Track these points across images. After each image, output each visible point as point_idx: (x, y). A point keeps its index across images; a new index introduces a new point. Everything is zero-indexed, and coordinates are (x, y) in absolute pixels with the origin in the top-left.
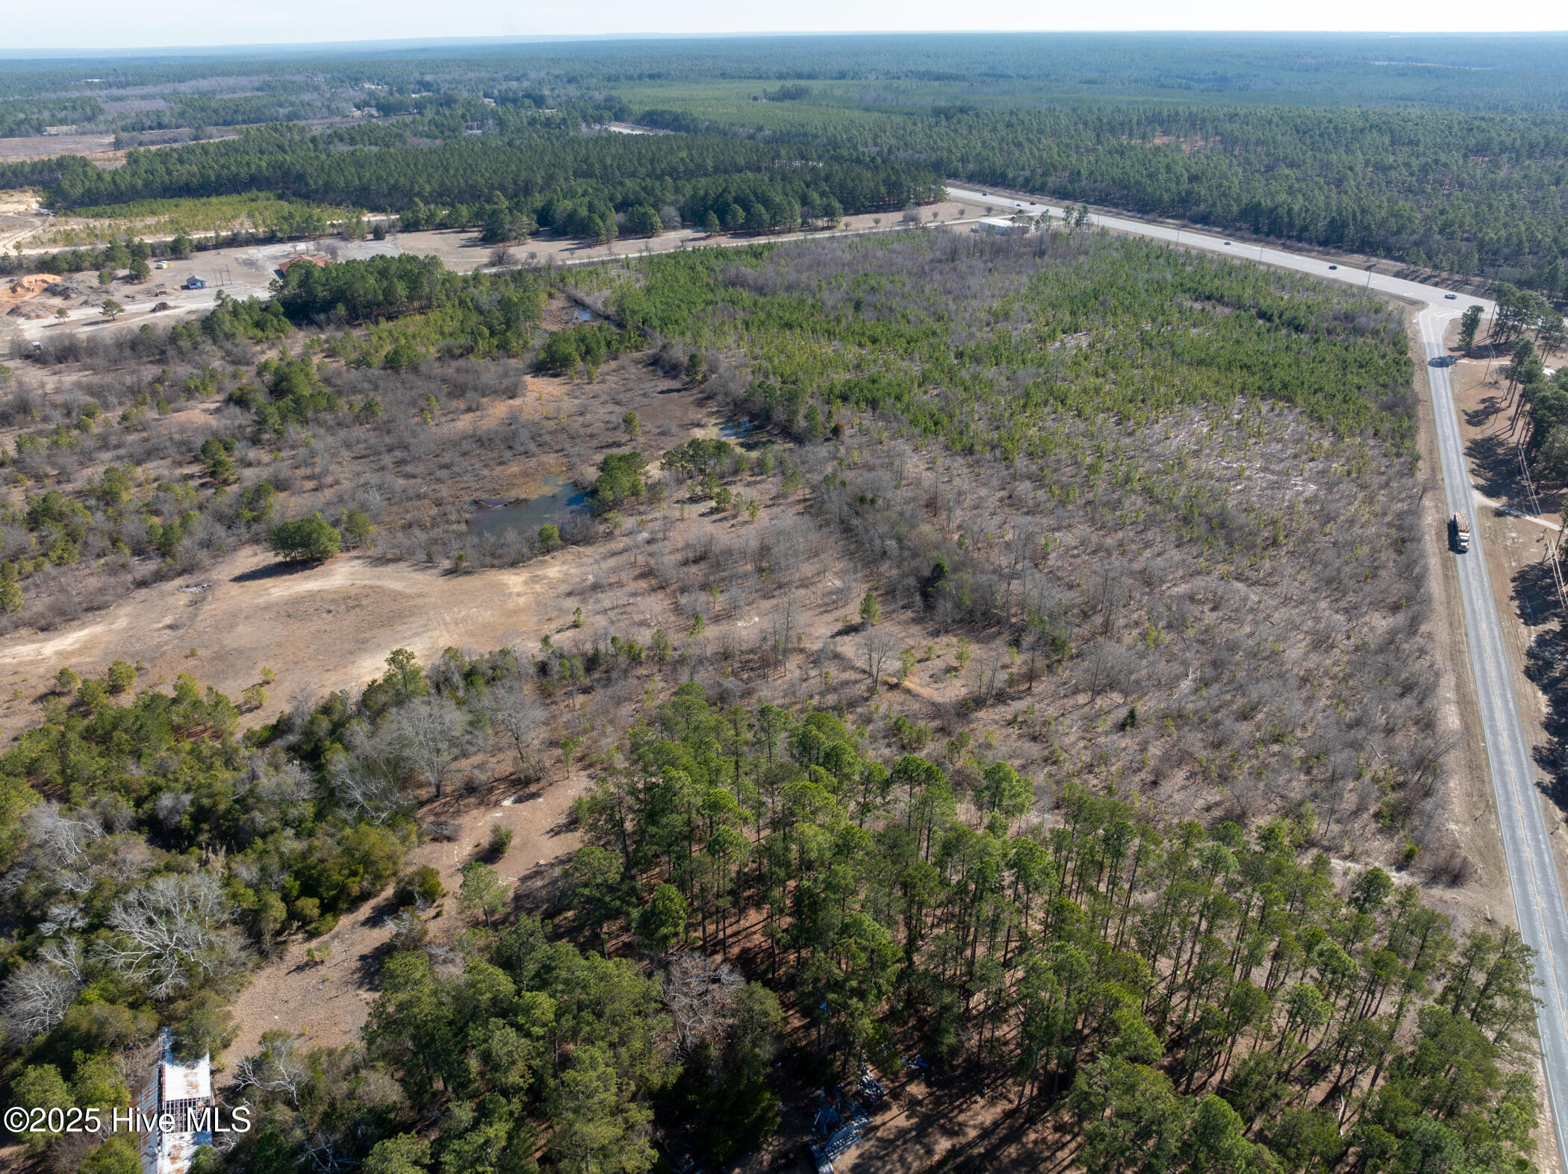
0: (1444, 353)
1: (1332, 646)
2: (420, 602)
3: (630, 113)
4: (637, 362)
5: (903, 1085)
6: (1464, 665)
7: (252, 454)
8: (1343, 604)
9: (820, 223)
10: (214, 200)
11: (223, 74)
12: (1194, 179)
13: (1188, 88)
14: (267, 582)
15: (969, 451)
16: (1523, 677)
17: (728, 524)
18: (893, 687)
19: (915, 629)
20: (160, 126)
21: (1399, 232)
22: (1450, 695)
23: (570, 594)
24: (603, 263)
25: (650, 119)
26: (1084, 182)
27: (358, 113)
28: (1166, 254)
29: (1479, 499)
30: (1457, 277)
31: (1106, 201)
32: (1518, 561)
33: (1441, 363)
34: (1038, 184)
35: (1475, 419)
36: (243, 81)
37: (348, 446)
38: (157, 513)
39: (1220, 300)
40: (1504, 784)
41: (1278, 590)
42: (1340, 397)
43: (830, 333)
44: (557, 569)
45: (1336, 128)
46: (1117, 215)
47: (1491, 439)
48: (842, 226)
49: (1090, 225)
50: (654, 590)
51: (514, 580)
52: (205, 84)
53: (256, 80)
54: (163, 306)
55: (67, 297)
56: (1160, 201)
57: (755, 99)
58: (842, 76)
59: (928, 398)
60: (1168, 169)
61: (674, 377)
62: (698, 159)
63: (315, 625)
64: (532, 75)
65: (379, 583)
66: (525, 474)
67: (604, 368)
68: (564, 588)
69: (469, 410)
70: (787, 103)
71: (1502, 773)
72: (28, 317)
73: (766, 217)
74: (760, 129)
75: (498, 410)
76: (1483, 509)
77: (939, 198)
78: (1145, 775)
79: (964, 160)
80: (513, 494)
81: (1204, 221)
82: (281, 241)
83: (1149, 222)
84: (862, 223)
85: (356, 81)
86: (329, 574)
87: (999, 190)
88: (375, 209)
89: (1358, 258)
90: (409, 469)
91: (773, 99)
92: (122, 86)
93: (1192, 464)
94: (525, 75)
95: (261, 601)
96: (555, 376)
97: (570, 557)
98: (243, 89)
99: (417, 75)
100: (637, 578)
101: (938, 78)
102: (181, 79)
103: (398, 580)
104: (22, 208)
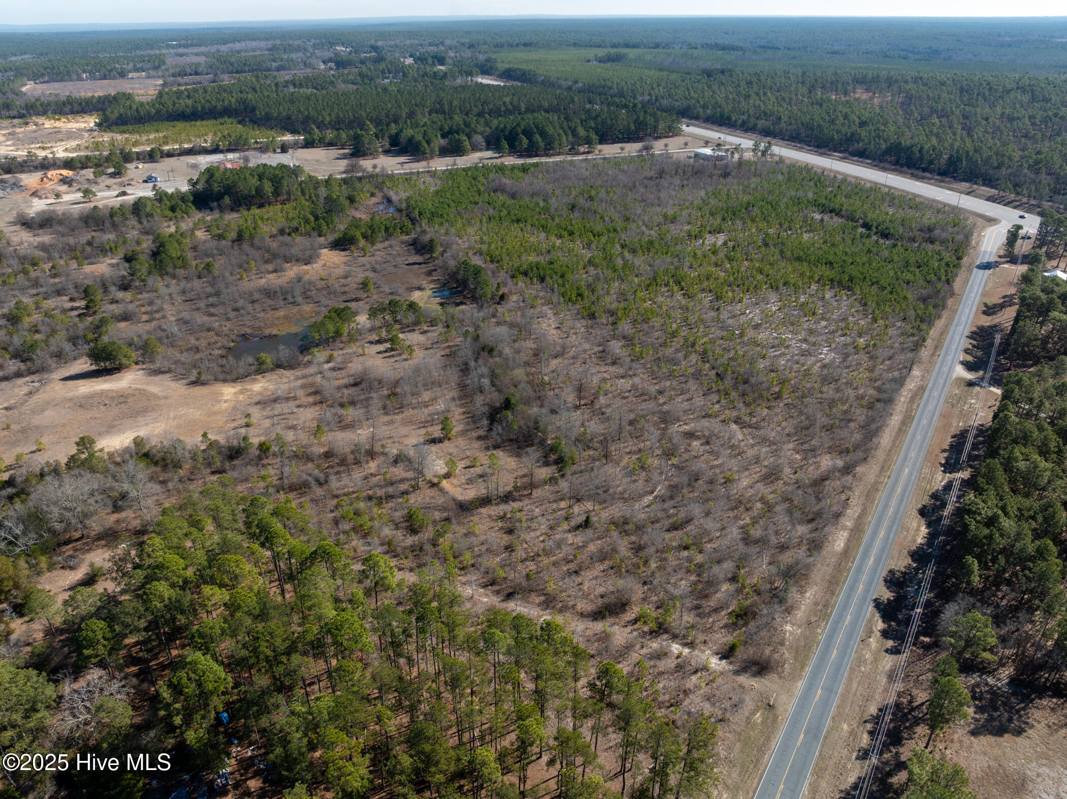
0: (993, 259)
1: (777, 479)
2: (162, 402)
3: (496, 69)
4: (402, 243)
5: (246, 780)
6: (873, 502)
7: (120, 295)
8: (806, 446)
9: (582, 149)
10: (198, 123)
11: (253, 39)
12: (863, 124)
13: (905, 58)
14: (80, 382)
15: (592, 316)
16: (915, 513)
17: (393, 360)
18: (433, 485)
19: (477, 444)
20: (196, 73)
21: (999, 167)
22: (849, 524)
23: (257, 403)
24: (418, 172)
25: (507, 75)
26: (783, 125)
27: (322, 67)
28: (818, 178)
29: (961, 372)
30: (1033, 202)
31: (795, 138)
32: (965, 422)
33: (987, 266)
34: (751, 125)
35: (990, 310)
36: (262, 44)
37: (184, 292)
38: (37, 331)
39: (838, 214)
40: (849, 597)
41: (761, 432)
42: (889, 289)
43: (544, 228)
44: (260, 386)
45: (990, 89)
46: (800, 149)
47: (995, 326)
48: (597, 152)
49: (772, 155)
50: (315, 404)
51: (229, 391)
52: (238, 46)
53: (270, 44)
54: (124, 194)
55: (70, 186)
56: (832, 139)
57: (588, 61)
58: (657, 46)
59: (582, 278)
60: (846, 117)
61: (422, 255)
62: (515, 103)
63: (94, 413)
64: (447, 42)
65: (146, 387)
66: (286, 317)
67: (379, 246)
68: (257, 399)
69: (275, 271)
70: (609, 65)
71: (852, 589)
72: (40, 198)
73: (542, 144)
74: (576, 82)
75: (292, 271)
76: (960, 379)
77: (677, 133)
78: (572, 566)
79: (705, 107)
80: (267, 332)
81: (861, 155)
82: (222, 152)
83: (821, 154)
84: (610, 150)
85: (332, 44)
86: (119, 379)
87: (724, 129)
88: (294, 132)
89: (965, 185)
90: (212, 310)
91: (600, 61)
92: (186, 46)
93: (750, 333)
94: (442, 43)
95: (70, 395)
96: (344, 250)
97: (275, 377)
98: (260, 49)
99: (372, 42)
100: (309, 395)
101: (724, 48)
102: (225, 42)
103: (161, 386)
104: (83, 125)
